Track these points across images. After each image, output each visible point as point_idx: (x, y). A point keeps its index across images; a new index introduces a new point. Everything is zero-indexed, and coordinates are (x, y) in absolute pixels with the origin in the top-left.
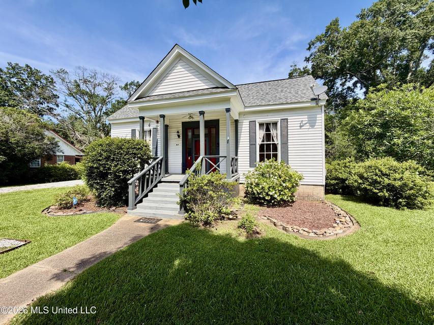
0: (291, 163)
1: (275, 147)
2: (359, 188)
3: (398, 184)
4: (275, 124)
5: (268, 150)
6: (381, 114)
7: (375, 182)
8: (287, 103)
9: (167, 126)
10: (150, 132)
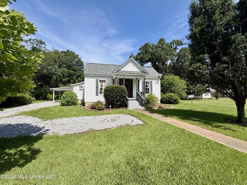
0: (153, 93)
1: (148, 89)
2: (167, 100)
3: (175, 99)
4: (149, 82)
5: (147, 90)
6: (169, 81)
7: (171, 99)
8: (153, 77)
9: (113, 80)
10: (105, 81)
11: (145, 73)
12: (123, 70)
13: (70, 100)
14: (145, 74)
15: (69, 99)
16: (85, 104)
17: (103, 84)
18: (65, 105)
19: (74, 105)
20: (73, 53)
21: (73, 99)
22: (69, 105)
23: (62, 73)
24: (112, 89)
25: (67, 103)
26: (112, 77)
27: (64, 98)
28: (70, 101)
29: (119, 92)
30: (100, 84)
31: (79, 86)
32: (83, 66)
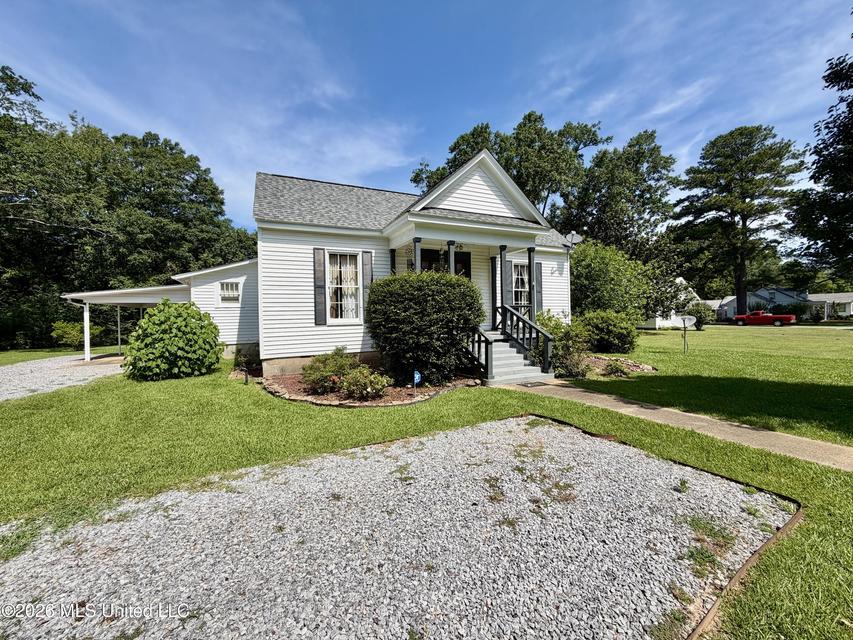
9: (393, 252)
10: (354, 257)
11: (537, 222)
12: (445, 204)
13: (182, 349)
14: (532, 228)
15: (175, 345)
16: (264, 364)
17: (348, 270)
18: (156, 377)
19: (202, 374)
20: (172, 148)
21: (200, 342)
22: (177, 376)
23: (122, 229)
24: (420, 289)
25: (164, 366)
26: (387, 240)
27: (149, 340)
28: (180, 353)
29: (456, 304)
30: (330, 271)
31: (217, 285)
32: (222, 203)
